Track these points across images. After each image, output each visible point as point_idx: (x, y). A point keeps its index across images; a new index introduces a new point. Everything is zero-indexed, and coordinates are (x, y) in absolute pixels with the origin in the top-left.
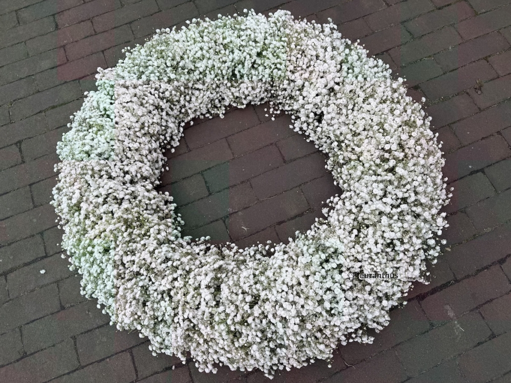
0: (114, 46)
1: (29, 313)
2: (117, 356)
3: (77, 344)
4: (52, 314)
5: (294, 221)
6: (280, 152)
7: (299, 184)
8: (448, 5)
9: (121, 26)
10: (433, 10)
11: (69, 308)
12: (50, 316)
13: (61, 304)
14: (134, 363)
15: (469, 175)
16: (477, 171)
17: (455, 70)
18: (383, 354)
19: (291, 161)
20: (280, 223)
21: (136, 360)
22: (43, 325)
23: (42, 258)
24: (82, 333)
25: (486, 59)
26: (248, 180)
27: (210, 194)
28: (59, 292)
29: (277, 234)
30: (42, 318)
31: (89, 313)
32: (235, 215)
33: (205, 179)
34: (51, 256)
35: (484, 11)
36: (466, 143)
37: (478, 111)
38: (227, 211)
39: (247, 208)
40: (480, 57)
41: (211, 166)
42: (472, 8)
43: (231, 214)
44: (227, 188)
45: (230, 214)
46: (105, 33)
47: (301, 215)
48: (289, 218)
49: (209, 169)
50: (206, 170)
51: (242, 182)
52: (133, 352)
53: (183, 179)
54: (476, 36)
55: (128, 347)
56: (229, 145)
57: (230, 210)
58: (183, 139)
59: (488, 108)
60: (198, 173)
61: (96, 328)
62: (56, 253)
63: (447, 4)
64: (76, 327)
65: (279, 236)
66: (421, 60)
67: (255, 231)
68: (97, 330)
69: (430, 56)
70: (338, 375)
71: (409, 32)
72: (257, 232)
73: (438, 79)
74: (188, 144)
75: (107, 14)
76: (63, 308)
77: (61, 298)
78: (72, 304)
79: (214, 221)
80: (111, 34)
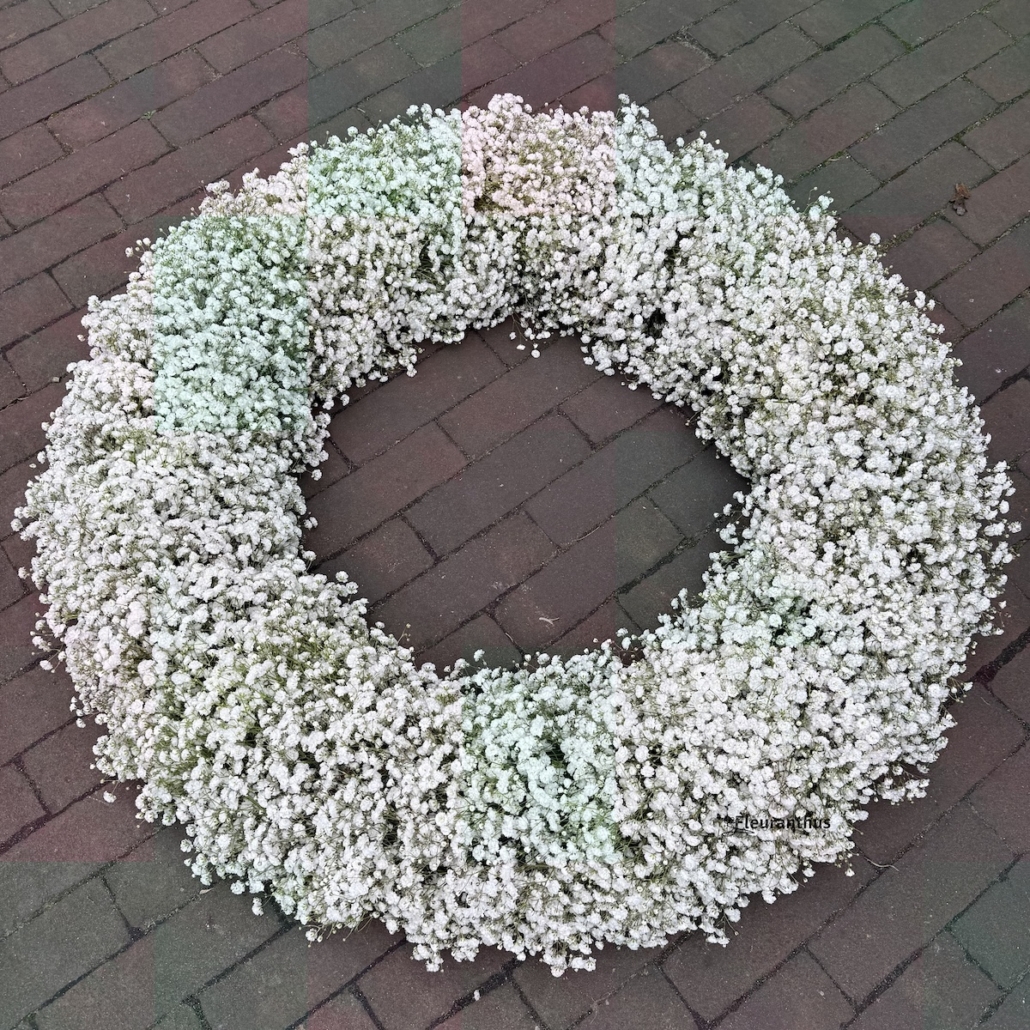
0: (74, 254)
1: (46, 972)
2: (321, 1011)
3: (206, 1012)
4: (112, 957)
5: (656, 576)
6: (577, 427)
7: (642, 490)
8: (844, 38)
9: (79, 200)
10: (817, 54)
11: (155, 928)
12: (109, 964)
13: (127, 924)
14: (372, 1015)
15: (1002, 389)
16: (1015, 378)
17: (903, 172)
18: (947, 821)
19: (608, 441)
20: (626, 588)
21: (374, 1006)
22: (96, 993)
23: (39, 823)
24: (210, 983)
25: (957, 138)
26: (519, 507)
27: (438, 560)
28: (113, 896)
29: (627, 614)
30: (85, 975)
31: (215, 926)
32: (513, 595)
33: (413, 528)
34: (61, 812)
35: (921, 39)
36: (974, 324)
37: (976, 251)
38: (493, 590)
39: (536, 572)
40: (946, 137)
41: (419, 494)
42: (896, 36)
43: (503, 595)
44: (474, 537)
45: (501, 595)
46: (41, 225)
47: (669, 558)
48: (645, 572)
49: (417, 501)
50: (409, 506)
51: (507, 515)
52: (362, 989)
53: (359, 539)
54: (923, 95)
55: (344, 981)
56: (448, 435)
57: (499, 586)
58: (329, 443)
59: (994, 241)
60: (393, 518)
61: (245, 959)
62: (75, 801)
63: (840, 36)
64: (189, 972)
65: (635, 619)
66: (824, 165)
67: (574, 621)
68: (249, 963)
69: (840, 154)
70: (866, 895)
71: (779, 108)
72: (580, 622)
73: (873, 198)
74: (347, 454)
75: (31, 176)
76: (136, 934)
77: (124, 909)
78: (160, 918)
79: (468, 621)
80: (58, 224)
